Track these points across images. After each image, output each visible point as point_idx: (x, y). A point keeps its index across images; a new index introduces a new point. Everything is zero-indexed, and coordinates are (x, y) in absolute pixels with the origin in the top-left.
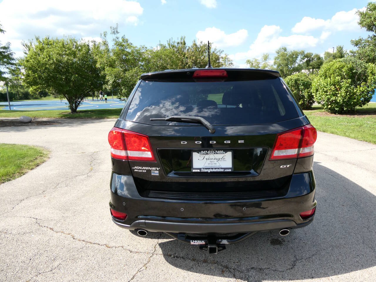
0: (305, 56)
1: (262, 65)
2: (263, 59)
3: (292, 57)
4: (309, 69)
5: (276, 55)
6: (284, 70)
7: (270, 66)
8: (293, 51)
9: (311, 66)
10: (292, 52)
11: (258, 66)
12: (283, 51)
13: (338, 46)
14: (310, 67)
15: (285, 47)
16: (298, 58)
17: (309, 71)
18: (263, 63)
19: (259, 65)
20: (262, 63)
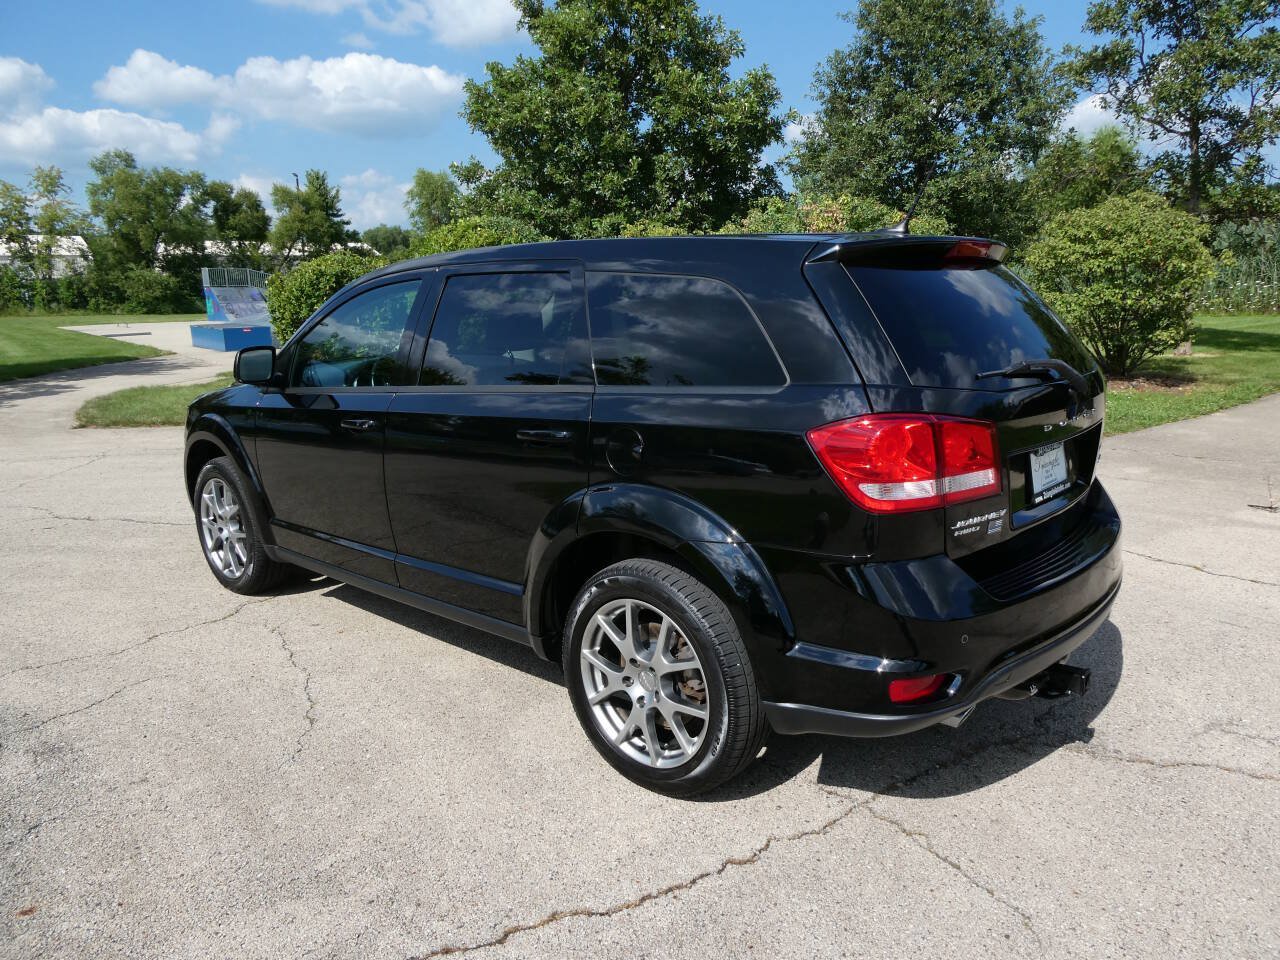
0: (205, 193)
1: (40, 211)
2: (41, 189)
3: (162, 192)
4: (227, 241)
5: (97, 179)
6: (141, 237)
7: (75, 217)
8: (161, 170)
9: (234, 229)
10: (158, 172)
11: (20, 213)
12: (122, 166)
13: (310, 171)
14: (234, 234)
15: (129, 151)
16: (182, 198)
17: (229, 245)
18: (44, 201)
19: (23, 207)
20: (36, 203)
